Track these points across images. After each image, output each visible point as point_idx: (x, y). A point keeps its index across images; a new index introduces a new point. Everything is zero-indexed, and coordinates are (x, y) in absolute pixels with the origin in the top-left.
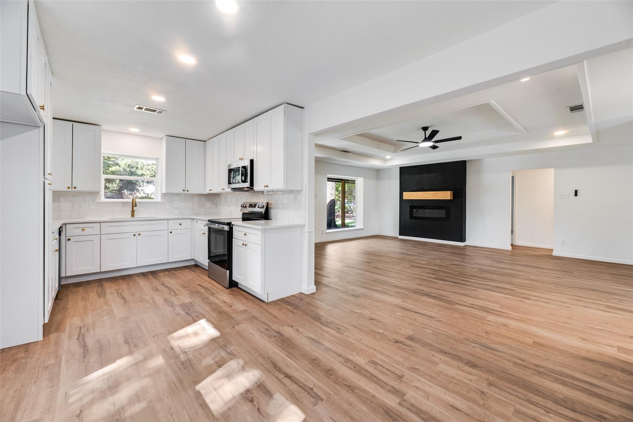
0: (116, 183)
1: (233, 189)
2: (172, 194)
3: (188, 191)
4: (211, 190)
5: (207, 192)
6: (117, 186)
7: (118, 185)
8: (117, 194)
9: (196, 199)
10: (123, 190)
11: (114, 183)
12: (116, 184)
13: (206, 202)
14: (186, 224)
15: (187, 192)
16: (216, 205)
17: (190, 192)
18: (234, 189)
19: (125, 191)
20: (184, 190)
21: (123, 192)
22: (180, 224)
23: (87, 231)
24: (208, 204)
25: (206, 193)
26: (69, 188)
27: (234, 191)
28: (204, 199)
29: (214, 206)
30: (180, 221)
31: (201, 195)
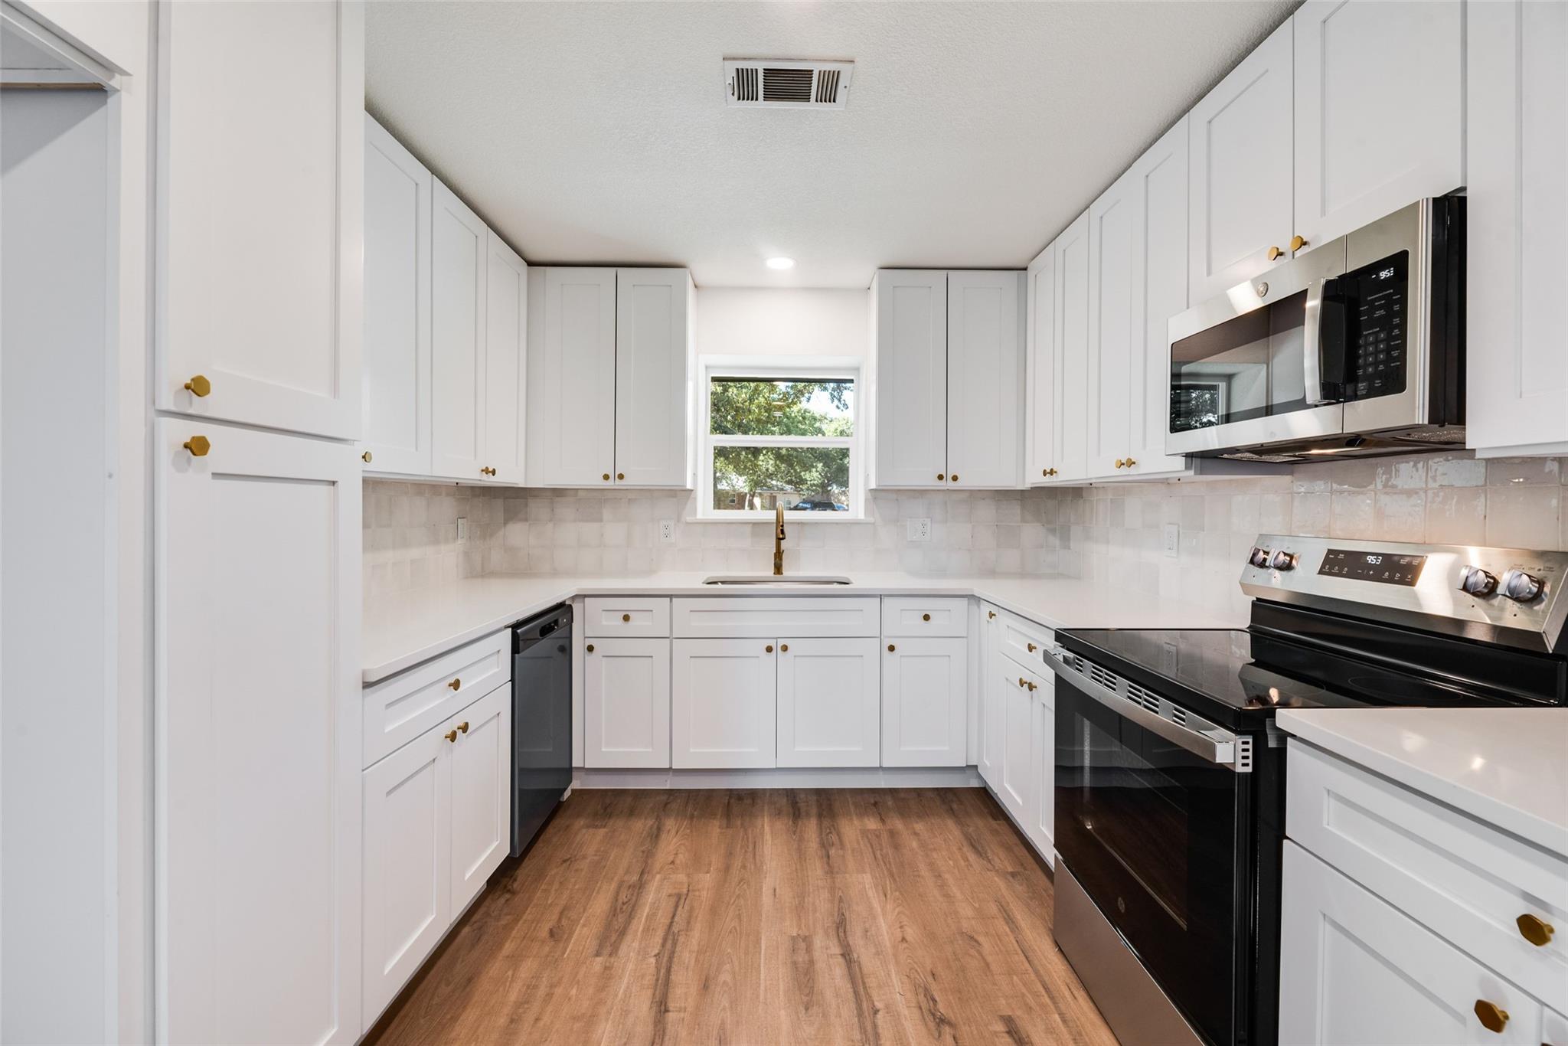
0: (818, 469)
1: (1196, 461)
2: (899, 492)
3: (955, 478)
4: (1052, 472)
5: (1034, 478)
6: (819, 476)
7: (820, 474)
8: (818, 493)
9: (986, 511)
10: (830, 485)
11: (814, 470)
12: (817, 471)
13: (1023, 520)
14: (949, 617)
15: (951, 485)
16: (1065, 536)
17: (963, 483)
18: (1205, 460)
19: (835, 487)
20: (940, 477)
21: (829, 488)
22: (927, 618)
23: (638, 623)
24: (1031, 532)
25: (1028, 484)
26: (606, 477)
27: (1201, 471)
28: (1015, 509)
29: (1055, 541)
30: (927, 605)
31: (1003, 496)
